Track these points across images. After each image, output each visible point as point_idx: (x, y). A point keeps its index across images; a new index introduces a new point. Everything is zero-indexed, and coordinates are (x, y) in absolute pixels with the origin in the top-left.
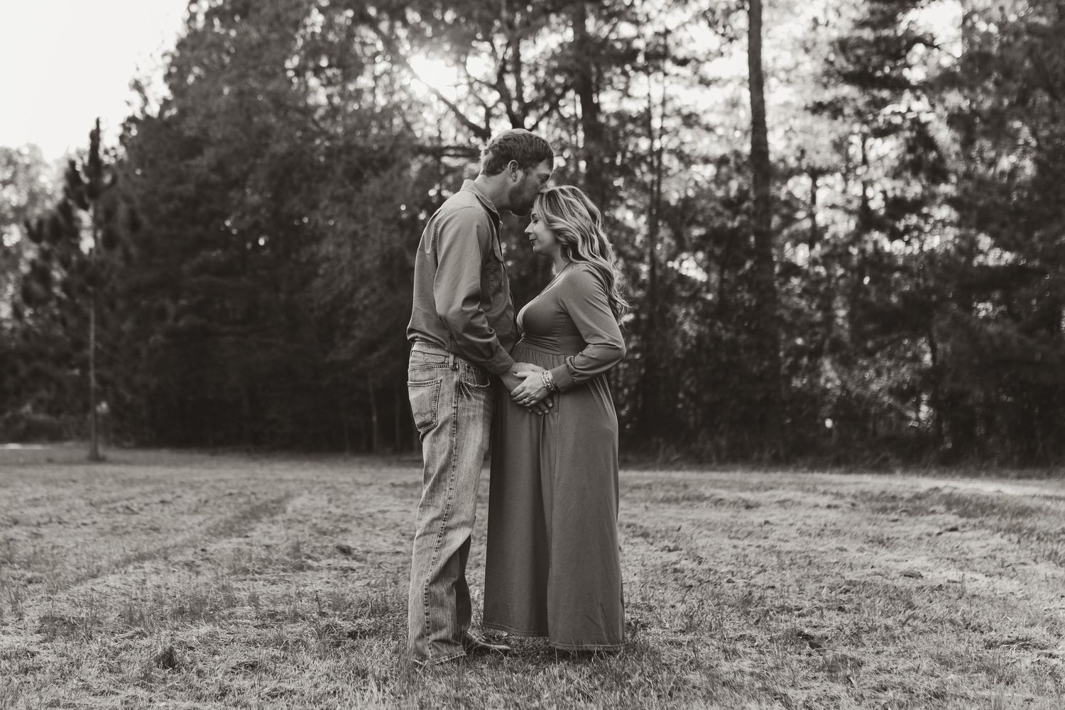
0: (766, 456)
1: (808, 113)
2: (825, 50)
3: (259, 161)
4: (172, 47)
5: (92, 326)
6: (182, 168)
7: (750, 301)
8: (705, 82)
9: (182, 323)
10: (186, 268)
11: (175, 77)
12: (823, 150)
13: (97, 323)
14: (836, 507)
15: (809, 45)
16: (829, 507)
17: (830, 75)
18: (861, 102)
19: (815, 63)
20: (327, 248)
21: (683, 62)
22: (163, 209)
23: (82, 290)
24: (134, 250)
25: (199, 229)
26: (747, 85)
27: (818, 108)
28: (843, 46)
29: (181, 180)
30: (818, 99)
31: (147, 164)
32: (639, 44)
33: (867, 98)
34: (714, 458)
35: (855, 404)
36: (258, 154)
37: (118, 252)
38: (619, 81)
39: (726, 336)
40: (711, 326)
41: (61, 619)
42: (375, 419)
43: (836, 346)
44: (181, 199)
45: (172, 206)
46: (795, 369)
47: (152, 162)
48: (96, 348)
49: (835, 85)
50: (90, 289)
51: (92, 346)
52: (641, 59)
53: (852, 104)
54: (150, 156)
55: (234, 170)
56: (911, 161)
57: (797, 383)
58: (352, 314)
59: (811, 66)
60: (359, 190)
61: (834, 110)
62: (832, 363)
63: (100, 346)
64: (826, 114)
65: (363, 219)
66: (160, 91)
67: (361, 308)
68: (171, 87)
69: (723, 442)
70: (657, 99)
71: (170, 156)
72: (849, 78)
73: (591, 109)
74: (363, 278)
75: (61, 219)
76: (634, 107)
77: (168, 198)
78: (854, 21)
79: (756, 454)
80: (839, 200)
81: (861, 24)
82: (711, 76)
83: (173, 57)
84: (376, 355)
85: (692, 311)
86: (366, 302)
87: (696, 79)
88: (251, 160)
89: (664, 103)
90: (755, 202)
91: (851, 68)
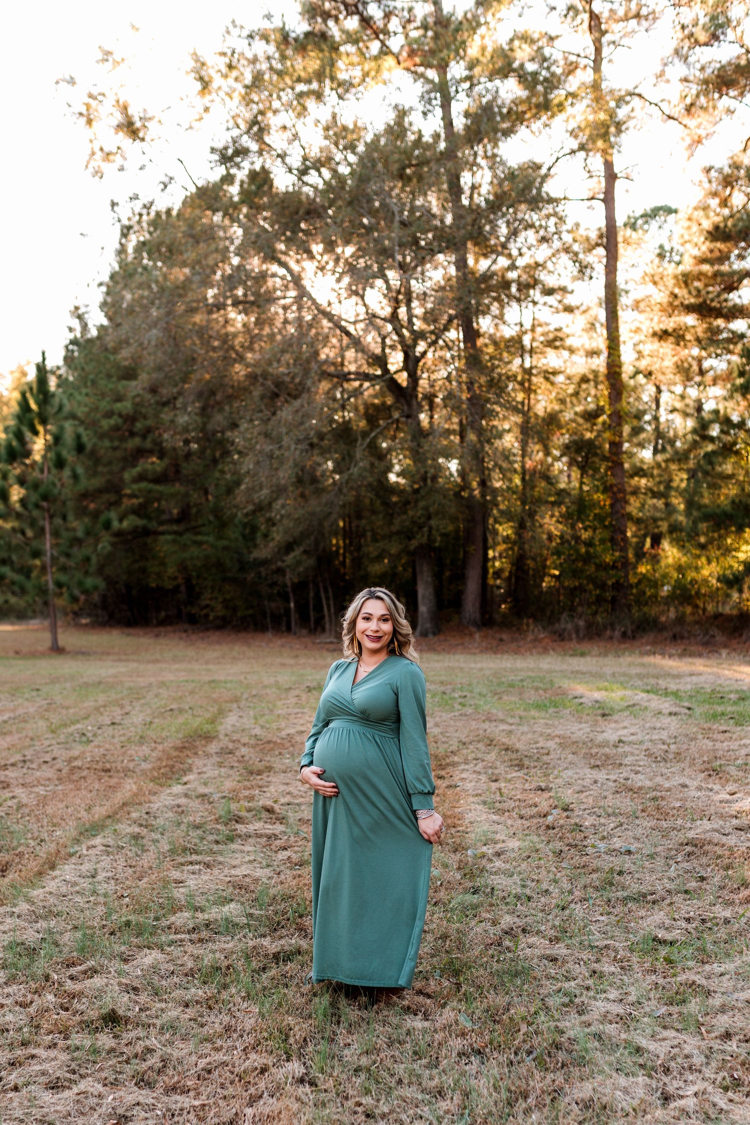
0: (617, 634)
1: (656, 339)
2: (671, 282)
3: (186, 386)
4: (106, 279)
5: (48, 536)
6: (120, 388)
7: (605, 501)
8: (569, 309)
9: (125, 524)
10: (127, 476)
11: (111, 307)
12: (668, 371)
13: (51, 534)
14: (675, 714)
15: (657, 278)
16: (670, 714)
17: (674, 306)
18: (700, 330)
19: (662, 294)
20: (248, 464)
21: (549, 292)
22: (106, 424)
23: (37, 506)
24: (80, 470)
25: (137, 441)
26: (604, 305)
27: (663, 335)
28: (686, 279)
29: (119, 399)
30: (663, 326)
31: (89, 384)
32: (512, 275)
33: (705, 326)
34: (574, 636)
35: (689, 586)
36: (185, 380)
37: (67, 473)
38: (495, 308)
39: (585, 535)
40: (573, 527)
41: (23, 944)
42: (292, 605)
43: (674, 529)
44: (120, 415)
45: (112, 422)
46: (640, 555)
47: (94, 382)
48: (52, 555)
49: (679, 315)
50: (45, 504)
51: (49, 554)
52: (514, 289)
53: (692, 331)
54: (91, 376)
55: (166, 392)
56: (742, 386)
57: (643, 569)
58: (271, 522)
59: (660, 296)
60: (274, 414)
61: (676, 336)
62: (671, 542)
63: (55, 553)
64: (671, 339)
65: (278, 441)
66: (97, 319)
67: (278, 517)
68: (106, 315)
69: (581, 623)
70: (528, 325)
71: (109, 376)
72: (689, 309)
73: (471, 335)
74: (279, 491)
75: (15, 443)
76: (508, 332)
77: (109, 414)
78: (695, 258)
79: (608, 632)
80: (679, 405)
81: (703, 261)
82: (573, 304)
83: (108, 287)
84: (292, 555)
85: (557, 514)
86: (283, 512)
87: (560, 307)
88: (180, 385)
89: (533, 330)
90: (610, 416)
91: (692, 300)
